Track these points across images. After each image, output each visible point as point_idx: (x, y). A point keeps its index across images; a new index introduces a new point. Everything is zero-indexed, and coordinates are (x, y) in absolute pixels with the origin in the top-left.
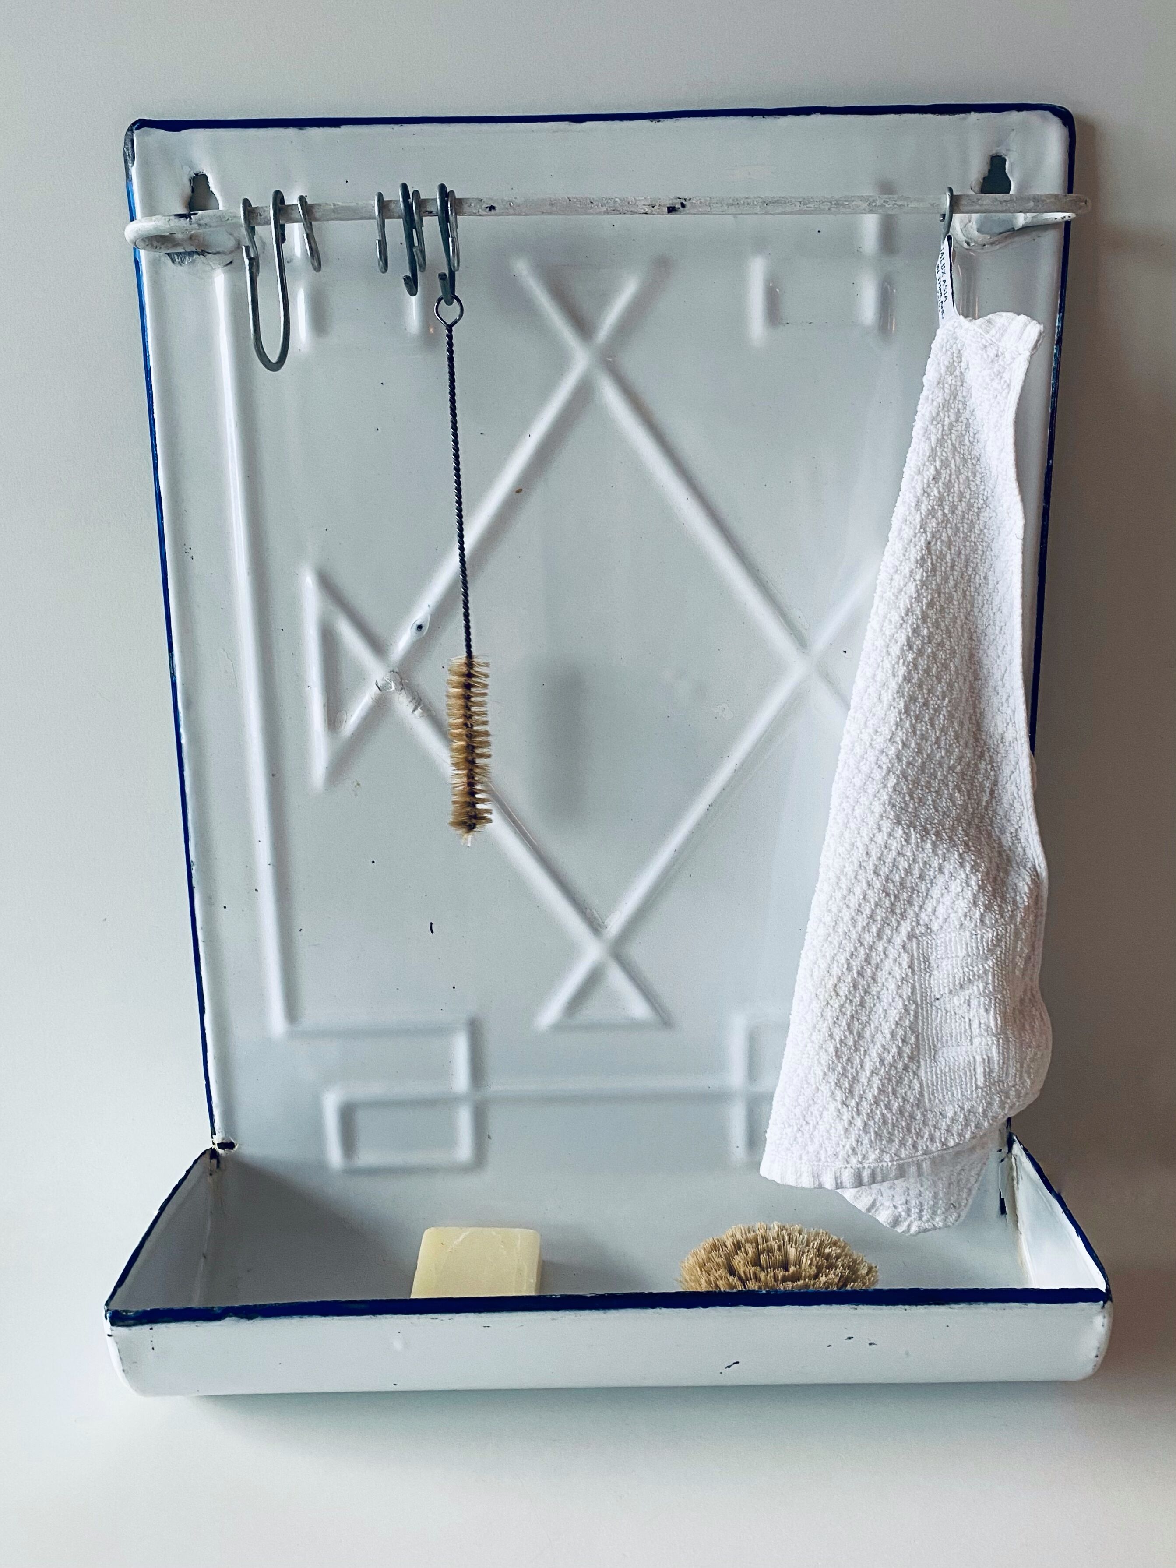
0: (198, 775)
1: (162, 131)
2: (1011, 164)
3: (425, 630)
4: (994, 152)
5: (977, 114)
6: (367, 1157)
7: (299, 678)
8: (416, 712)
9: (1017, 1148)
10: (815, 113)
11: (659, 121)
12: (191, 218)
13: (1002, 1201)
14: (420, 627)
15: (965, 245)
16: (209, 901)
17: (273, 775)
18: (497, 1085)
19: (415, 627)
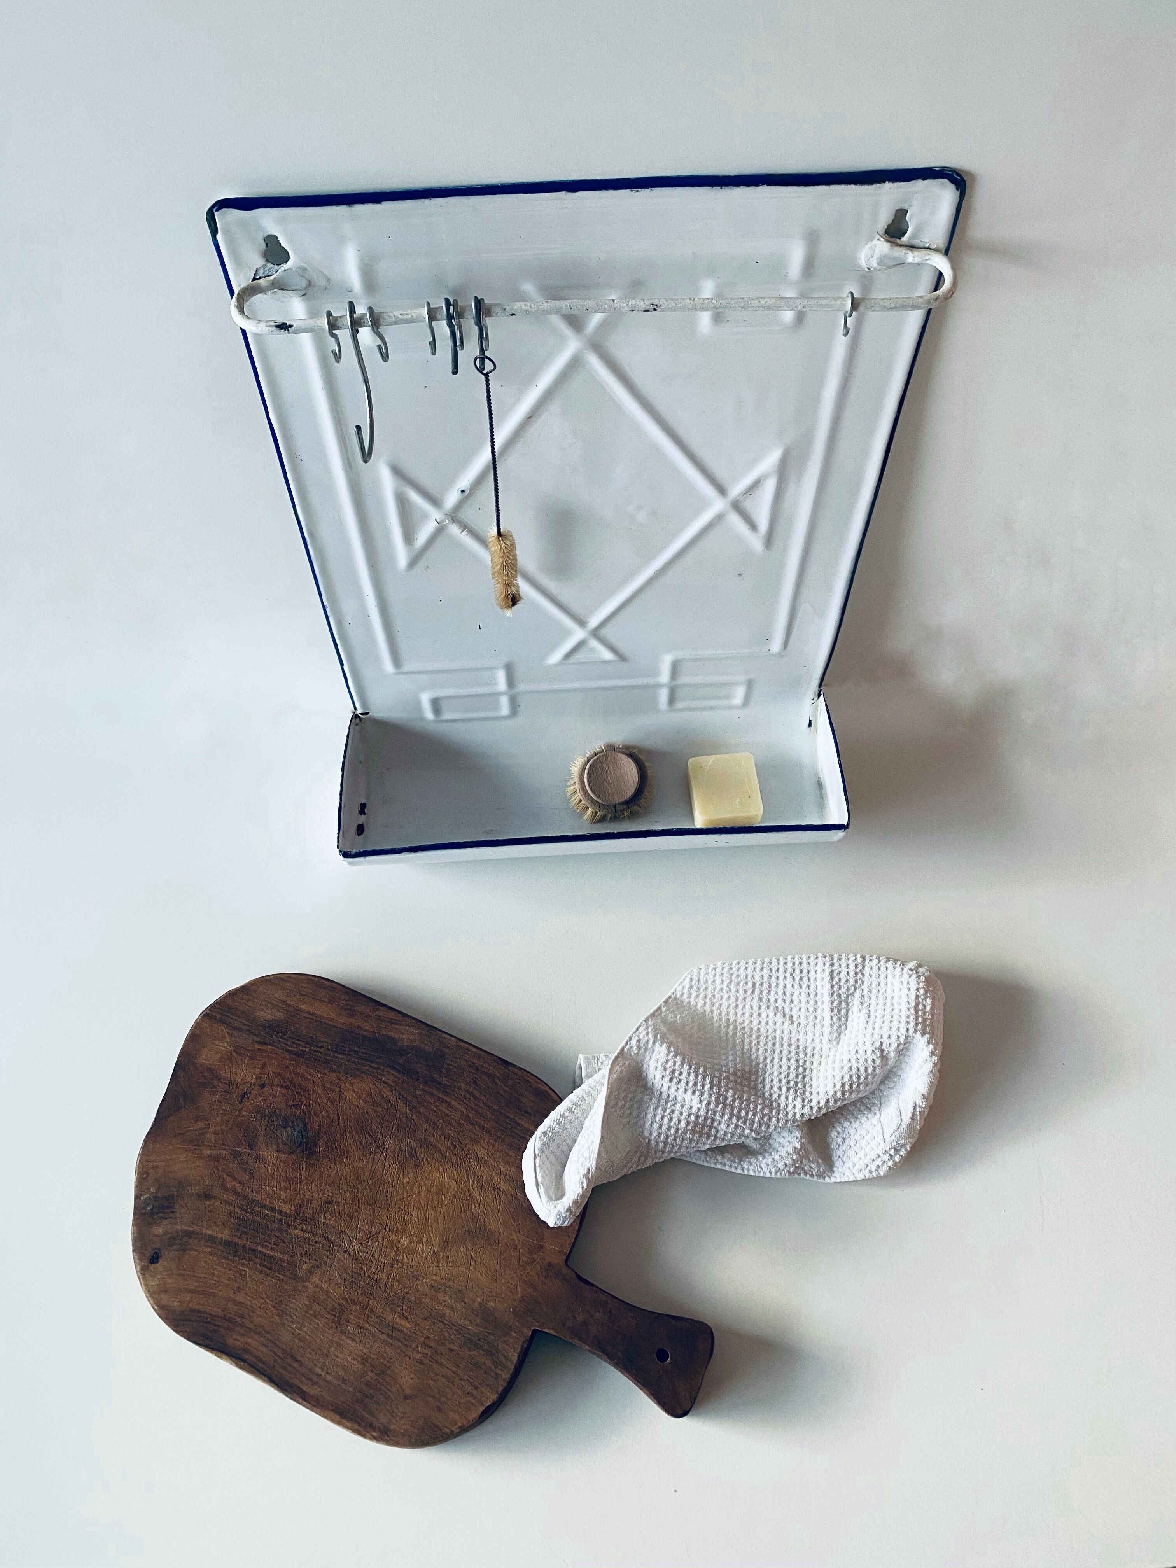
0: (323, 569)
1: (238, 210)
2: (911, 215)
3: (466, 493)
4: (899, 207)
5: (891, 183)
6: (447, 716)
7: (384, 518)
8: (463, 533)
9: (822, 697)
10: (762, 185)
11: (638, 191)
12: (288, 330)
13: (810, 721)
14: (463, 491)
15: (867, 270)
16: (339, 623)
17: (372, 566)
18: (521, 687)
19: (460, 491)
